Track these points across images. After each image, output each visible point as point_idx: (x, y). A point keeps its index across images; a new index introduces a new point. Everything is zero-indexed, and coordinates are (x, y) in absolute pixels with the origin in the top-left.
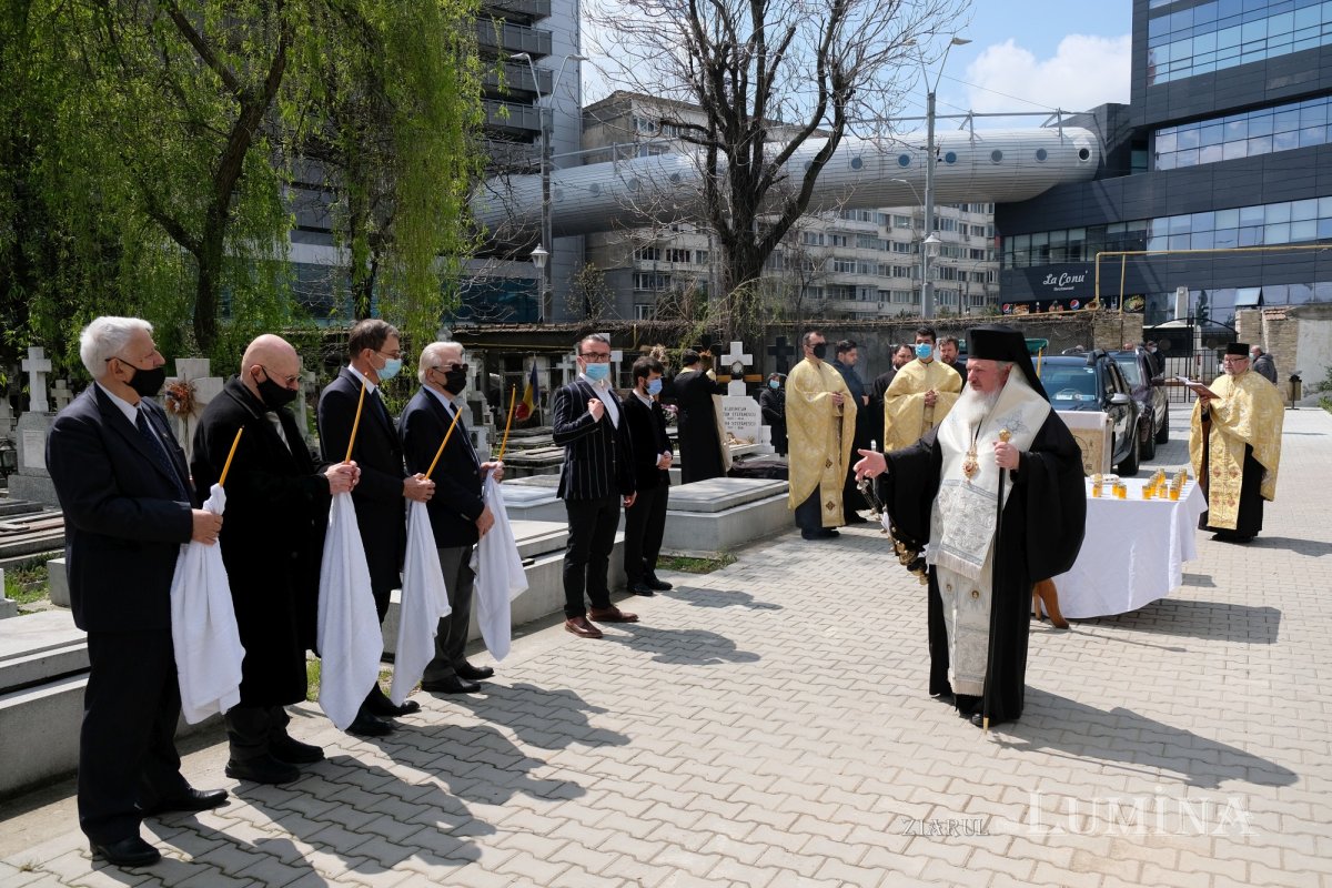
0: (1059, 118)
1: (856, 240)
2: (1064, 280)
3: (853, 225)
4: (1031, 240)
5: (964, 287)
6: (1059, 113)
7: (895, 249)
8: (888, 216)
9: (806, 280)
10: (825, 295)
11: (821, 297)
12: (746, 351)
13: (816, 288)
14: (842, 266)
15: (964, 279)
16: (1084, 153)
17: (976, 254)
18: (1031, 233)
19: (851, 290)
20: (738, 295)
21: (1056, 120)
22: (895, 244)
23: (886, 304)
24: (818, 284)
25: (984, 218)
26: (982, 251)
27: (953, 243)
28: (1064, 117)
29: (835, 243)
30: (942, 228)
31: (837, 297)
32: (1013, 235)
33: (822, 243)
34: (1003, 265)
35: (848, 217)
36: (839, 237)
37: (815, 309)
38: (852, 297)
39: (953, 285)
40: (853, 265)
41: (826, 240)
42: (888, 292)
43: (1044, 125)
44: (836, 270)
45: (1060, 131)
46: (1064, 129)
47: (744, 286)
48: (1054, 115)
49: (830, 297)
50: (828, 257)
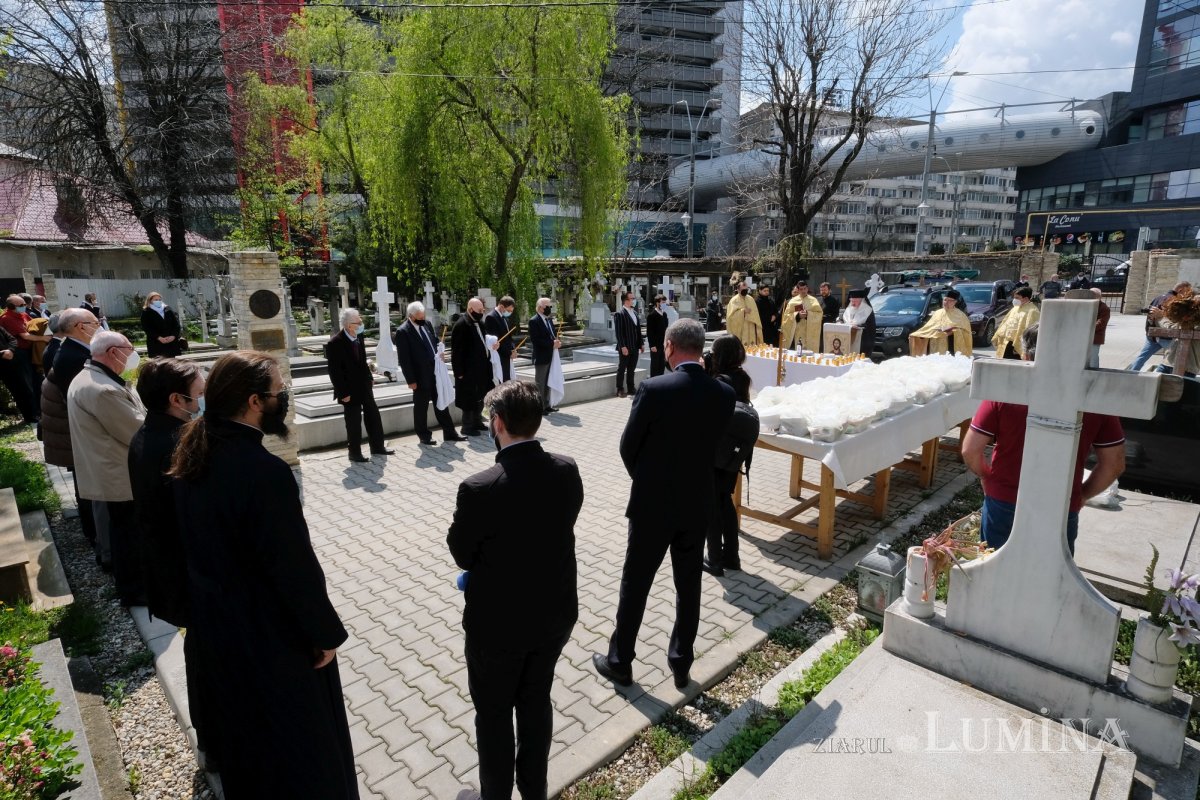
0: (1073, 105)
1: (919, 193)
2: (1064, 220)
3: (918, 184)
4: (1042, 193)
5: (998, 223)
6: (1073, 101)
7: (948, 199)
8: (945, 176)
9: (880, 221)
10: (893, 231)
11: (890, 232)
13: (887, 227)
14: (907, 211)
16: (1090, 130)
18: (1042, 188)
19: (912, 227)
21: (1070, 106)
22: (948, 195)
23: (938, 236)
24: (888, 223)
25: (1012, 174)
27: (993, 193)
28: (1077, 104)
29: (904, 196)
30: (986, 183)
31: (902, 231)
32: (1027, 190)
33: (894, 195)
35: (915, 179)
36: (906, 191)
39: (990, 222)
40: (915, 211)
41: (898, 194)
42: (940, 228)
43: (1061, 110)
44: (903, 213)
45: (1073, 114)
46: (1076, 112)
48: (1069, 102)
49: (897, 232)
50: (899, 205)
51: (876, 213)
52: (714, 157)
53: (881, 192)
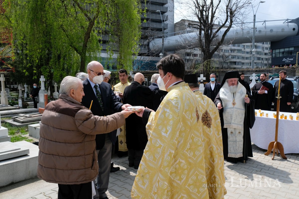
0: (288, 21)
1: (236, 51)
2: (288, 60)
3: (236, 48)
4: (280, 50)
5: (263, 62)
6: (288, 20)
7: (246, 53)
8: (244, 46)
9: (224, 60)
10: (229, 64)
15: (263, 60)
16: (294, 29)
17: (266, 54)
18: (280, 49)
19: (235, 63)
21: (287, 21)
22: (246, 52)
23: (243, 66)
24: (227, 61)
25: (268, 45)
26: (267, 53)
27: (260, 52)
28: (289, 21)
29: (232, 52)
30: (258, 48)
31: (232, 64)
32: (275, 49)
33: (228, 52)
34: (272, 56)
35: (235, 46)
36: (232, 50)
37: (226, 67)
39: (260, 61)
40: (236, 57)
41: (229, 51)
42: (244, 63)
43: (284, 23)
44: (232, 58)
45: (288, 24)
46: (289, 23)
47: (206, 61)
48: (287, 20)
49: (230, 64)
50: (230, 55)
51: (223, 58)
52: (166, 37)
53: (224, 50)
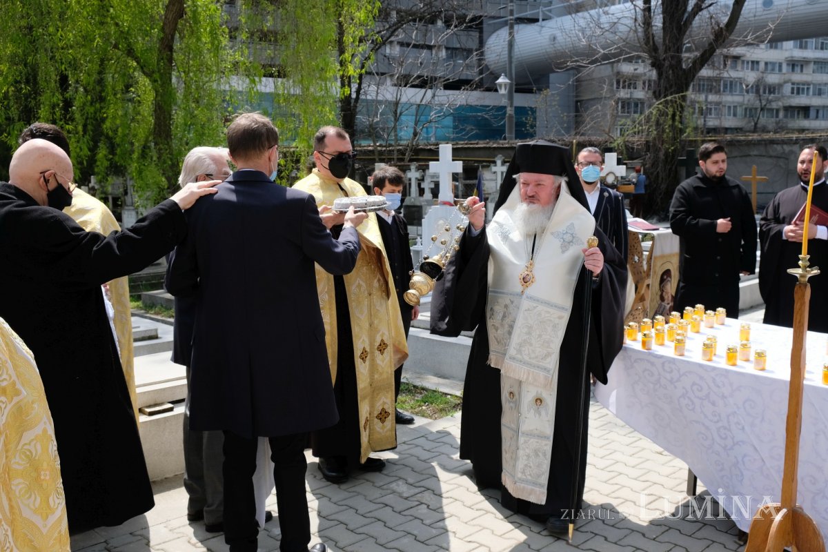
1: (812, 66)
3: (810, 54)
9: (764, 103)
10: (781, 114)
11: (777, 116)
12: (619, 162)
13: (772, 110)
14: (798, 89)
19: (805, 111)
20: (654, 112)
24: (774, 105)
29: (793, 70)
31: (792, 116)
33: (780, 70)
35: (806, 48)
38: (807, 116)
40: (808, 89)
41: (785, 68)
44: (792, 93)
47: (661, 103)
49: (786, 116)
50: (786, 82)
51: (757, 92)
52: (543, 20)
53: (762, 64)
